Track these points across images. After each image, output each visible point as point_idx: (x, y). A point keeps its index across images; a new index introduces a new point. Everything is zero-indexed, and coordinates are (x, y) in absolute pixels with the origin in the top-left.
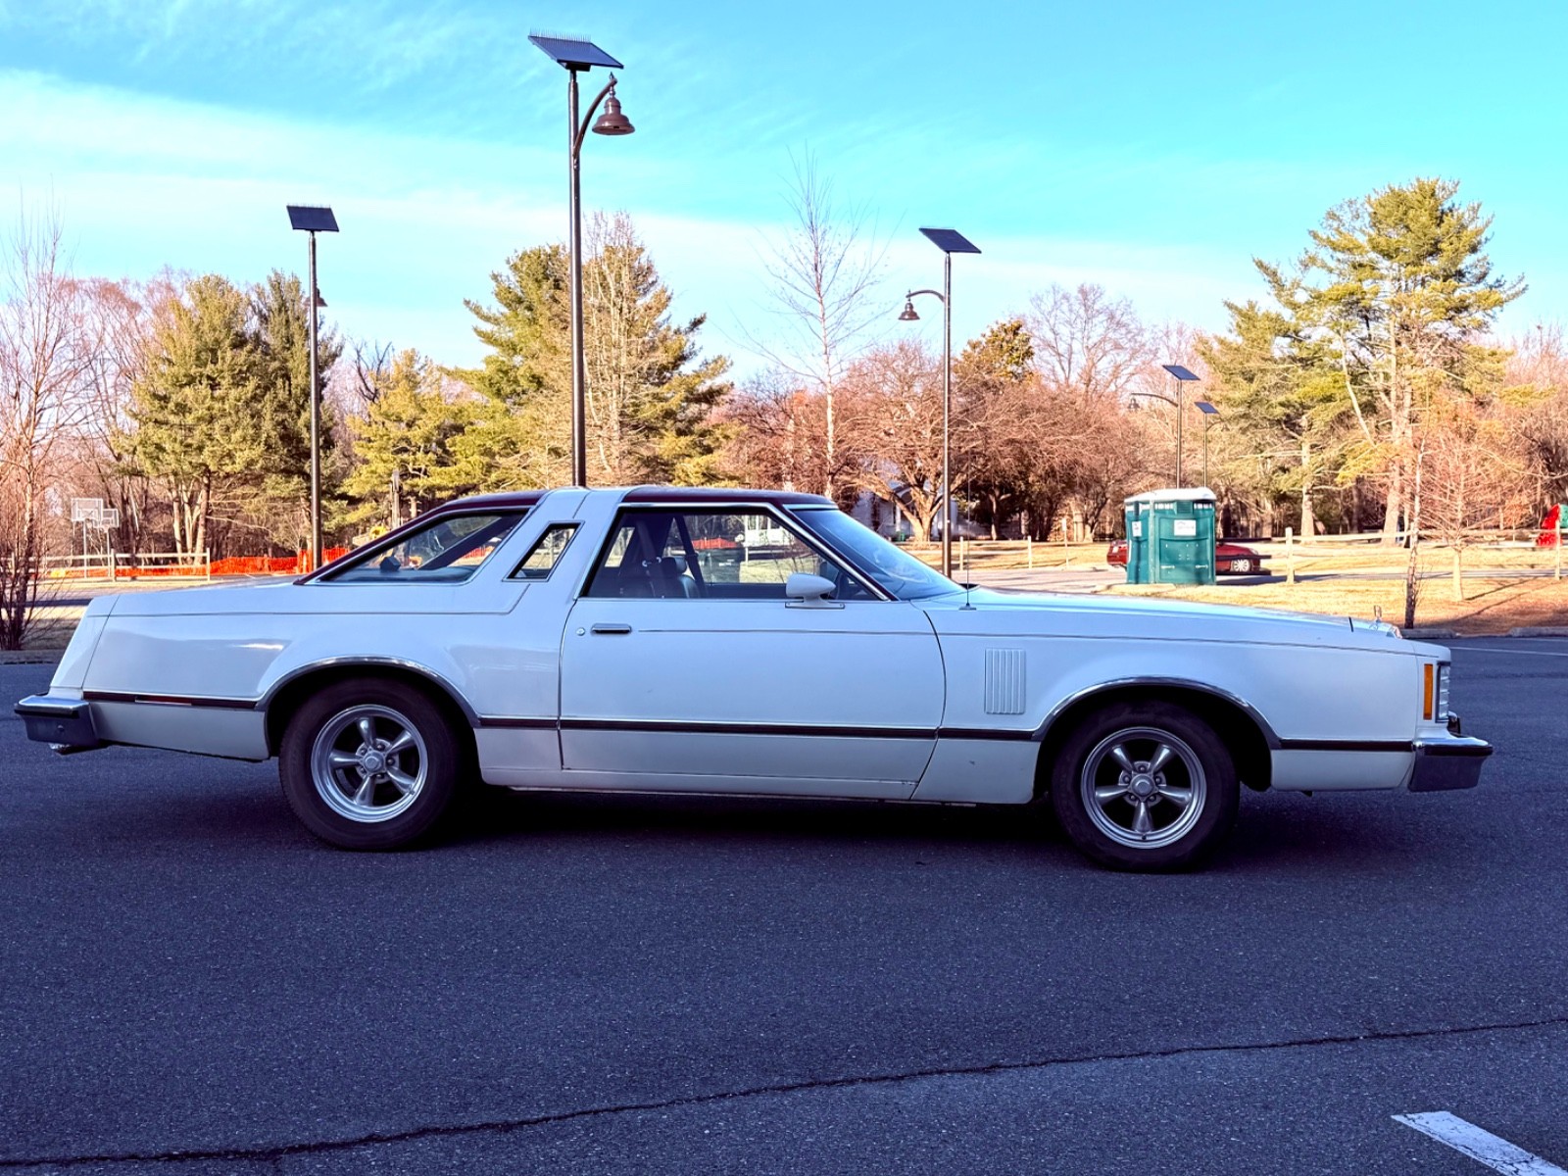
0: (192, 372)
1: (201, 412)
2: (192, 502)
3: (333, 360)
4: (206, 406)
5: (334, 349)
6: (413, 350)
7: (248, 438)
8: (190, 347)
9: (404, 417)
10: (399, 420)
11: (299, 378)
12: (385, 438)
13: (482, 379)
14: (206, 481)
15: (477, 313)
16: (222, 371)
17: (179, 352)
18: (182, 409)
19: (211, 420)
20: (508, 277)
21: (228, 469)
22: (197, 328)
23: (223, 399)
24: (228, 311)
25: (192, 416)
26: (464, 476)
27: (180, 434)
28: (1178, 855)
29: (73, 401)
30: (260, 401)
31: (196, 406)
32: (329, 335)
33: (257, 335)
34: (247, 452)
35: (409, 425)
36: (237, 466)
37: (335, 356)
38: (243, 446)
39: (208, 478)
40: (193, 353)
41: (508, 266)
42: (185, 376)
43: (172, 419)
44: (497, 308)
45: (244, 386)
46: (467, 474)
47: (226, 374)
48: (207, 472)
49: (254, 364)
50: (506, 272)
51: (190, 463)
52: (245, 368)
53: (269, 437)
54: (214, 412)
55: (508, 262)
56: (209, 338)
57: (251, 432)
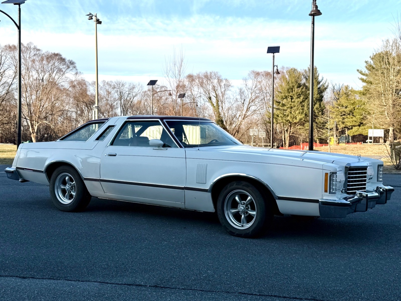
0: (286, 95)
1: (289, 106)
2: (287, 131)
3: (326, 90)
4: (290, 104)
5: (326, 86)
6: (348, 85)
7: (301, 113)
8: (286, 88)
9: (344, 105)
10: (343, 106)
11: (315, 95)
12: (338, 111)
13: (360, 93)
14: (290, 125)
15: (361, 73)
16: (294, 94)
17: (283, 90)
18: (284, 105)
19: (291, 108)
20: (370, 62)
21: (295, 121)
22: (288, 82)
23: (294, 102)
24: (297, 78)
25: (286, 107)
26: (354, 122)
27: (282, 112)
28: (248, 232)
29: (258, 104)
30: (304, 102)
31: (287, 104)
32: (324, 83)
33: (304, 84)
34: (300, 117)
35: (346, 108)
36: (297, 120)
37: (326, 88)
38: (299, 115)
39: (290, 124)
40: (287, 90)
41: (370, 58)
42: (284, 96)
43: (281, 108)
44: (367, 72)
45: (300, 98)
46: (355, 121)
47: (295, 95)
48: (290, 122)
49: (303, 92)
50: (370, 60)
51: (285, 120)
52: (300, 93)
53: (306, 112)
54: (292, 106)
55: (370, 57)
56: (291, 85)
57: (301, 111)
